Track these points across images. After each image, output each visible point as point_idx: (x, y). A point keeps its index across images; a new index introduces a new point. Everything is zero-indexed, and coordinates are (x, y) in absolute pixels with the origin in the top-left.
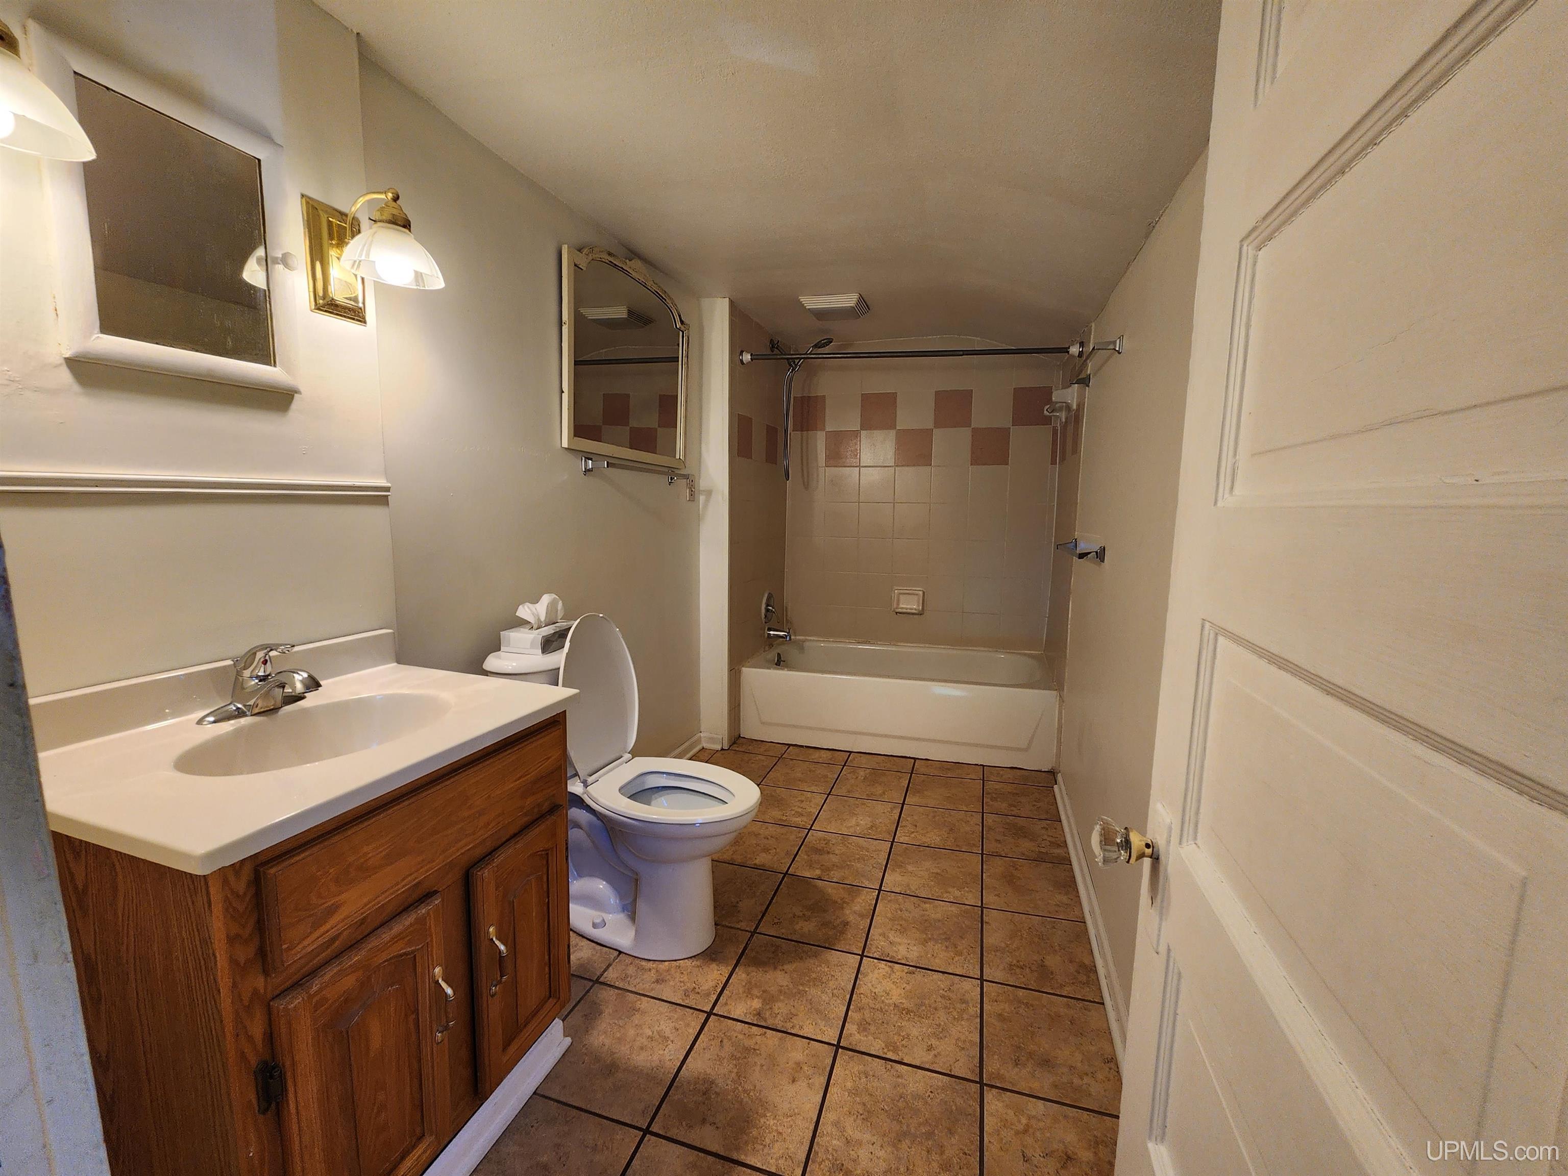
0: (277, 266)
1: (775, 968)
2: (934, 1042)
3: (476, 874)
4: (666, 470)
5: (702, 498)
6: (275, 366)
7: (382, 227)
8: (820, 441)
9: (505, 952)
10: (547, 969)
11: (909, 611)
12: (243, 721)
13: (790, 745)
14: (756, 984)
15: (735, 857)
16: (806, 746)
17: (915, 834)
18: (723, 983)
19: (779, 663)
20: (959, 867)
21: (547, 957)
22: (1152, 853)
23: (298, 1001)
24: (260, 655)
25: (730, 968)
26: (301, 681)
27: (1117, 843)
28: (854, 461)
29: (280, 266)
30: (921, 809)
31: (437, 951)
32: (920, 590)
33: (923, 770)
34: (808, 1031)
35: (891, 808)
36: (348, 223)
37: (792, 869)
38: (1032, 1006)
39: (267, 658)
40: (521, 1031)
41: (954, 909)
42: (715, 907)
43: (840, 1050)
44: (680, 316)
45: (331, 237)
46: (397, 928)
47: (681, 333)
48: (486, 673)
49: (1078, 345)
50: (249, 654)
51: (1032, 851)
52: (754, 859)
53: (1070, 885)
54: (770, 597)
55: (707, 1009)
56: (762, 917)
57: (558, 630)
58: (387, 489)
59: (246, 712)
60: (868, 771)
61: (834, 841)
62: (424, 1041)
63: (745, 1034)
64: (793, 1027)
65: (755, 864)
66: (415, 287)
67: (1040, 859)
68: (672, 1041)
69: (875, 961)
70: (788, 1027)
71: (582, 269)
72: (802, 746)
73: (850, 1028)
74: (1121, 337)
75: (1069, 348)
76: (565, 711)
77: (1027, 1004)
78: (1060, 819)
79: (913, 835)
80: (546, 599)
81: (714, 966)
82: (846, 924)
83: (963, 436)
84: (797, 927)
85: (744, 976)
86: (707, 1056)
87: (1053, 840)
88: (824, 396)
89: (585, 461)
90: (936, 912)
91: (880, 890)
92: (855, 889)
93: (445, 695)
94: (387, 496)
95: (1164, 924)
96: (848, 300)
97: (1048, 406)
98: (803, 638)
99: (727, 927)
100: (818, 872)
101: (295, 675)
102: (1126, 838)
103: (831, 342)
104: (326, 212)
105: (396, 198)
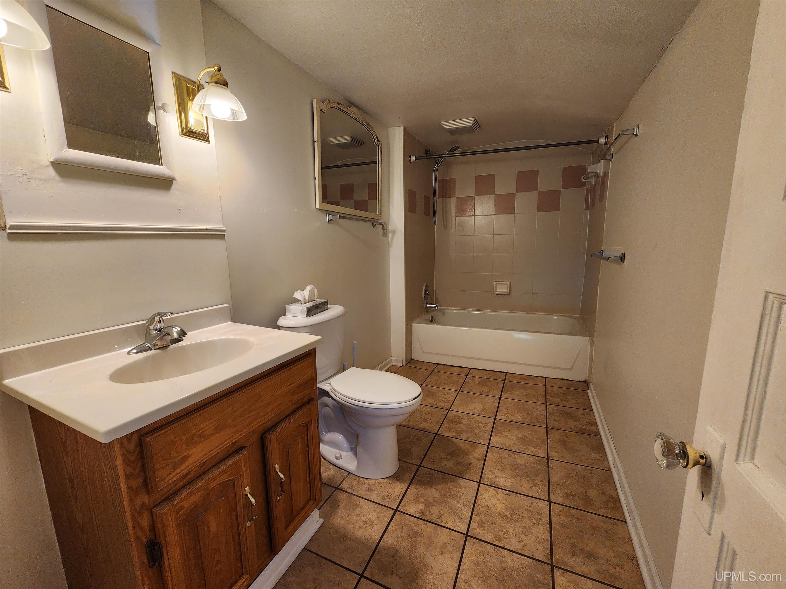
0: (160, 111)
1: (431, 487)
2: (523, 537)
3: (267, 437)
4: (371, 220)
5: (390, 235)
6: (162, 166)
7: (212, 86)
8: (453, 204)
9: (283, 478)
10: (309, 485)
11: (502, 293)
12: (151, 352)
13: (438, 364)
14: (421, 495)
15: (410, 424)
16: (446, 365)
17: (508, 414)
18: (403, 494)
19: (432, 321)
20: (533, 435)
21: (308, 478)
22: (706, 463)
23: (167, 509)
24: (157, 318)
25: (407, 485)
26: (177, 332)
27: (676, 453)
28: (471, 213)
29: (161, 111)
30: (511, 401)
31: (246, 478)
32: (508, 282)
33: (511, 379)
34: (450, 524)
35: (494, 400)
36: (197, 87)
37: (440, 431)
38: (581, 520)
39: (161, 319)
40: (295, 518)
41: (531, 459)
42: (399, 450)
43: (468, 537)
44: (377, 137)
45: (189, 95)
46: (223, 467)
47: (378, 146)
48: (278, 328)
49: (605, 137)
50: (152, 318)
51: (576, 427)
52: (419, 425)
53: (600, 448)
54: (427, 286)
55: (395, 507)
56: (424, 458)
57: (315, 304)
58: (224, 231)
59: (152, 348)
60: (480, 379)
61: (463, 417)
62: (241, 526)
63: (415, 524)
64: (441, 522)
65: (420, 428)
66: (233, 120)
67: (581, 432)
68: (376, 525)
69: (487, 486)
70: (439, 521)
71: (324, 112)
72: (445, 365)
73: (474, 525)
74: (638, 126)
75: (599, 140)
76: (315, 348)
77: (577, 519)
78: (592, 409)
79: (506, 415)
80: (309, 288)
81: (398, 483)
82: (470, 464)
83: (533, 196)
84: (443, 464)
85: (414, 490)
86: (395, 535)
87: (588, 421)
88: (455, 178)
89: (328, 216)
90: (521, 460)
91: (489, 446)
92: (474, 444)
93: (252, 339)
94: (224, 235)
95: (716, 516)
96: (468, 122)
97: (584, 176)
98: (444, 308)
99: (405, 462)
100: (454, 434)
101: (174, 329)
102: (683, 450)
103: (458, 148)
104: (185, 81)
105: (219, 70)
